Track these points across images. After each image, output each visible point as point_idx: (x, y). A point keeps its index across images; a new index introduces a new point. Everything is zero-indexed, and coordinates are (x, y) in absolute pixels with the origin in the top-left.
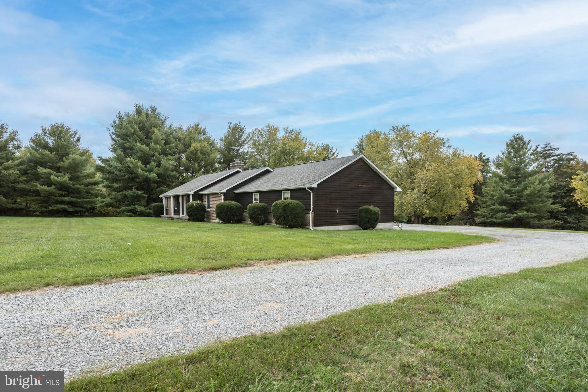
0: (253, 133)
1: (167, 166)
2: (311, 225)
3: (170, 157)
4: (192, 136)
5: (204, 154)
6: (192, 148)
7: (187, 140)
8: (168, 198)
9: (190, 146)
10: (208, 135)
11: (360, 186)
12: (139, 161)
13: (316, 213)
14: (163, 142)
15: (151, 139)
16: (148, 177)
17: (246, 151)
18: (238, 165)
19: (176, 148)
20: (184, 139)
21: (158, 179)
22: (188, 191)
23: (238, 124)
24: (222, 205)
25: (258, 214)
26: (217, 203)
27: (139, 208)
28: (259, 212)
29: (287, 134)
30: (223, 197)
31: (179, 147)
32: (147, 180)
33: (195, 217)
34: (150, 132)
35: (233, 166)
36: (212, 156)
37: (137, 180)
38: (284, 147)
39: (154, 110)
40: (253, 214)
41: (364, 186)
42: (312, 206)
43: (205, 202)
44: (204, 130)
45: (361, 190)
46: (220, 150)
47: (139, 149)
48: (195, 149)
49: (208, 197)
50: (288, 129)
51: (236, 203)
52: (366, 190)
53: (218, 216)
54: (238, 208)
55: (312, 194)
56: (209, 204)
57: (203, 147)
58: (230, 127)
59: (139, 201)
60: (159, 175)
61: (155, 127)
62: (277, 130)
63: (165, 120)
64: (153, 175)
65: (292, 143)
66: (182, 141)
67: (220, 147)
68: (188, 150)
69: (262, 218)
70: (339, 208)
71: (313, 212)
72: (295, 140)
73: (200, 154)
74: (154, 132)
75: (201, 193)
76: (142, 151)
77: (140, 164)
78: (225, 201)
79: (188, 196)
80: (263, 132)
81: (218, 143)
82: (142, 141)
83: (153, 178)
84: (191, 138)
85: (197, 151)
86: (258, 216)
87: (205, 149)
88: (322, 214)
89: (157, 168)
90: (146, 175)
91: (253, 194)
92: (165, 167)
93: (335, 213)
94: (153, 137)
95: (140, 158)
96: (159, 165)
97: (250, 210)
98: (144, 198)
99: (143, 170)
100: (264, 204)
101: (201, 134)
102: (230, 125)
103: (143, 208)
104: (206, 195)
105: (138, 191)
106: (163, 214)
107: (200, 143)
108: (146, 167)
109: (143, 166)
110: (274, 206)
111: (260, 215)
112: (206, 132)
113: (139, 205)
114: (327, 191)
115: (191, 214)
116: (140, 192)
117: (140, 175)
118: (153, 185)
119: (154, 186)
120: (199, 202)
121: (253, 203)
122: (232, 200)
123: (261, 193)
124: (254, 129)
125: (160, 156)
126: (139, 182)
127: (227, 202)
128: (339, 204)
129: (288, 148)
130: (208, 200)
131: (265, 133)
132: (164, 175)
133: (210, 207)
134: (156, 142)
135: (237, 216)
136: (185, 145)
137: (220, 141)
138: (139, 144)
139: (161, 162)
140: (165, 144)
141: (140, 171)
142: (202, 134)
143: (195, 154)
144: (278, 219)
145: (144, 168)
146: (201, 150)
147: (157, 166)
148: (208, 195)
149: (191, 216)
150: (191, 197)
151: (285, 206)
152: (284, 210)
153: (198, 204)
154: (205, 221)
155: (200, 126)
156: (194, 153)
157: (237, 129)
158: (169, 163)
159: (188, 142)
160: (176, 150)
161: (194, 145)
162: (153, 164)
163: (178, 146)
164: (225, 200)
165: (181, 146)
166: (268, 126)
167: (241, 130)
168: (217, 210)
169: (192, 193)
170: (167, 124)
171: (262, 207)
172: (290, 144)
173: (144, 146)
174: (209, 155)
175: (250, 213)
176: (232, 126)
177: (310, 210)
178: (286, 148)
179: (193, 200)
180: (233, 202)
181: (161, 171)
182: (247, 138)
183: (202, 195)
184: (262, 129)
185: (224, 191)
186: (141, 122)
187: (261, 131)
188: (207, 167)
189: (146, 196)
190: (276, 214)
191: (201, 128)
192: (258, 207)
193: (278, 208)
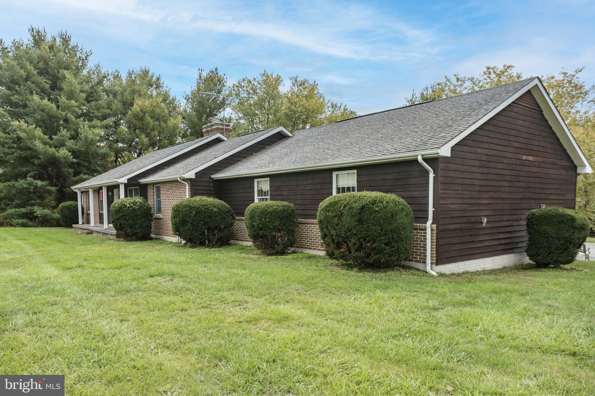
0: (239, 86)
1: (90, 136)
2: (429, 260)
3: (96, 122)
4: (137, 88)
5: (158, 119)
6: (136, 108)
7: (127, 93)
8: (85, 192)
9: (132, 104)
10: (165, 88)
11: (524, 157)
12: (36, 127)
13: (441, 228)
14: (84, 95)
15: (61, 89)
16: (55, 156)
17: (227, 116)
18: (217, 129)
19: (108, 108)
20: (122, 94)
21: (75, 160)
22: (117, 178)
23: (214, 70)
24: (185, 206)
25: (275, 227)
26: (176, 202)
27: (39, 211)
28: (277, 223)
29: (297, 88)
30: (187, 187)
31: (114, 106)
32: (53, 161)
33: (129, 231)
34: (59, 78)
35: (208, 132)
36: (172, 122)
37: (36, 161)
38: (293, 107)
39: (66, 40)
40: (261, 229)
41: (531, 158)
42: (431, 209)
43: (152, 201)
44: (158, 79)
45: (526, 169)
46: (185, 115)
47: (38, 106)
48: (141, 110)
49: (158, 190)
50: (298, 80)
51: (217, 201)
52: (534, 169)
53: (178, 230)
54: (222, 214)
55: (432, 175)
56: (159, 202)
57: (154, 107)
58: (200, 77)
59: (42, 198)
60: (75, 153)
61: (67, 68)
62: (278, 80)
63: (86, 57)
64: (63, 152)
65: (304, 101)
66: (119, 97)
67: (185, 111)
68: (130, 112)
69: (281, 238)
70: (486, 213)
71: (434, 226)
72: (310, 96)
73: (149, 119)
74: (65, 77)
75: (143, 181)
76: (43, 110)
77: (38, 132)
78: (192, 197)
79: (117, 186)
80: (256, 84)
81: (182, 105)
82: (43, 92)
83: (65, 158)
84: (134, 92)
85: (145, 113)
86: (274, 233)
87: (157, 110)
88: (454, 230)
89: (72, 141)
90: (51, 153)
91: (256, 181)
92: (86, 138)
93: (479, 226)
94: (64, 87)
95: (39, 123)
96: (75, 137)
97: (252, 217)
98: (50, 193)
99: (45, 143)
100: (286, 203)
101: (151, 86)
102: (200, 74)
103: (47, 211)
104: (153, 184)
105: (37, 181)
106: (77, 223)
107: (151, 100)
108: (51, 138)
109: (46, 137)
110: (327, 209)
111: (279, 231)
112: (161, 83)
113: (39, 205)
114: (464, 168)
115: (121, 224)
116: (39, 183)
117: (40, 153)
118: (66, 170)
119: (68, 172)
120: (138, 199)
121: (256, 201)
122: (209, 195)
123: (273, 177)
124: (241, 78)
125: (78, 120)
126: (40, 165)
127: (198, 198)
128: (486, 202)
129: (299, 110)
130: (158, 196)
131: (259, 86)
132: (87, 153)
133: (162, 209)
134: (71, 96)
135: (220, 230)
136: (124, 103)
137: (185, 101)
138: (36, 98)
139: (79, 130)
140: (88, 100)
141: (39, 145)
142: (155, 86)
143: (142, 119)
144: (338, 246)
145: (48, 140)
146: (153, 111)
147: (73, 137)
148: (158, 185)
149: (121, 230)
150: (122, 189)
151: (363, 208)
152: (360, 221)
153: (135, 203)
154: (151, 239)
155: (150, 74)
156: (140, 117)
157: (212, 80)
158: (93, 133)
159: (129, 97)
160: (108, 111)
161: (139, 104)
162: (64, 132)
163: (111, 105)
164: (193, 194)
165: (117, 105)
166: (264, 75)
167: (219, 80)
168: (174, 217)
169: (124, 180)
170: (91, 64)
171: (284, 211)
172: (302, 103)
173: (46, 101)
174: (165, 122)
175: (253, 226)
176: (204, 74)
177: (427, 218)
178: (295, 109)
179: (126, 196)
180: (210, 200)
181: (78, 146)
182: (230, 94)
183: (146, 185)
184: (255, 79)
185: (191, 175)
186: (41, 58)
187: (253, 83)
188: (163, 142)
189: (53, 189)
190: (334, 232)
191: (152, 76)
192: (274, 211)
193: (340, 216)
